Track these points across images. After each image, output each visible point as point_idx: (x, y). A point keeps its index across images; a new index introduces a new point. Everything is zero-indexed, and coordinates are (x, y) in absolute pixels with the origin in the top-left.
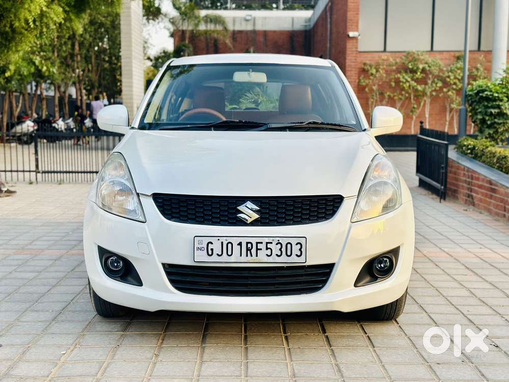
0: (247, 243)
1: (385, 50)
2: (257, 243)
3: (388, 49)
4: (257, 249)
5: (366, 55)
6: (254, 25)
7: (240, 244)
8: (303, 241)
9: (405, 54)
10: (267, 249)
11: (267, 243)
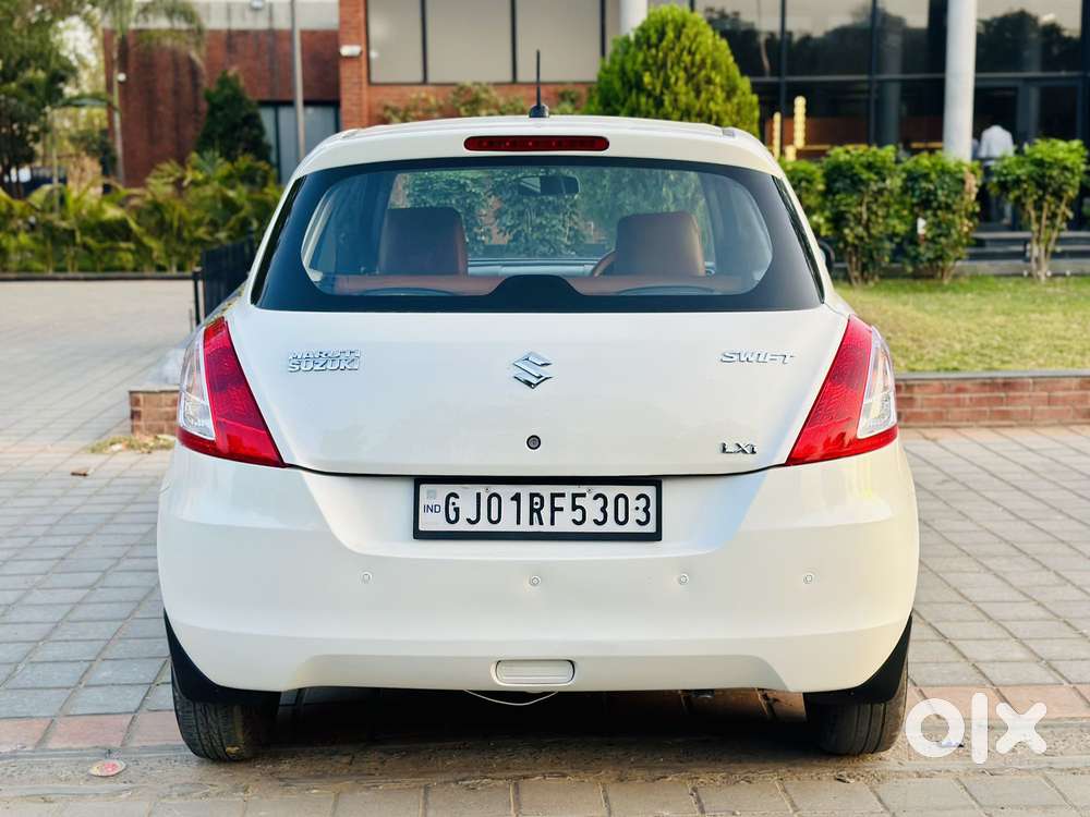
1: (425, 82)
3: (432, 78)
5: (387, 90)
6: (271, 18)
9: (455, 88)
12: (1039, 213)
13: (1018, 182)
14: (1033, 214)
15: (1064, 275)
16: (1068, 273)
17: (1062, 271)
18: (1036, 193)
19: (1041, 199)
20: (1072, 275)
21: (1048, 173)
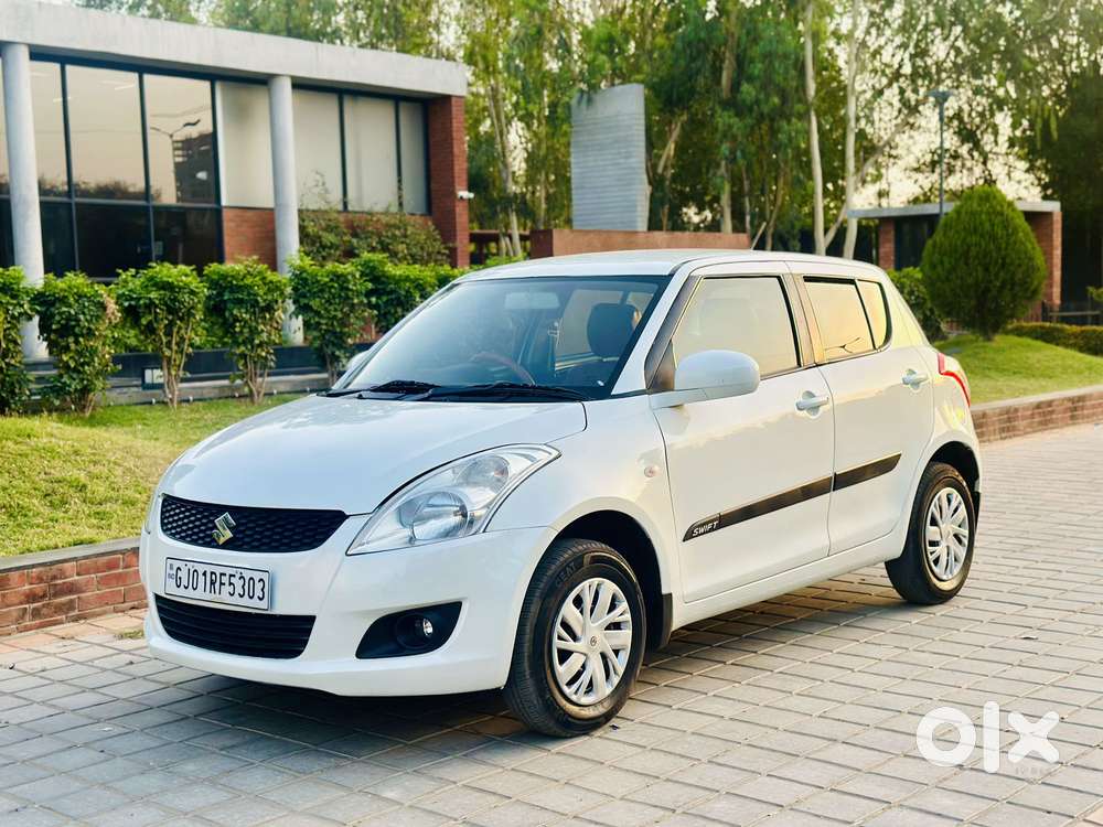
0: (212, 573)
2: (221, 574)
4: (221, 584)
7: (205, 574)
8: (265, 576)
10: (230, 584)
11: (231, 576)
12: (169, 338)
13: (150, 305)
14: (164, 340)
15: (188, 401)
16: (191, 398)
17: (186, 398)
18: (166, 318)
19: (171, 324)
20: (194, 400)
21: (180, 297)
